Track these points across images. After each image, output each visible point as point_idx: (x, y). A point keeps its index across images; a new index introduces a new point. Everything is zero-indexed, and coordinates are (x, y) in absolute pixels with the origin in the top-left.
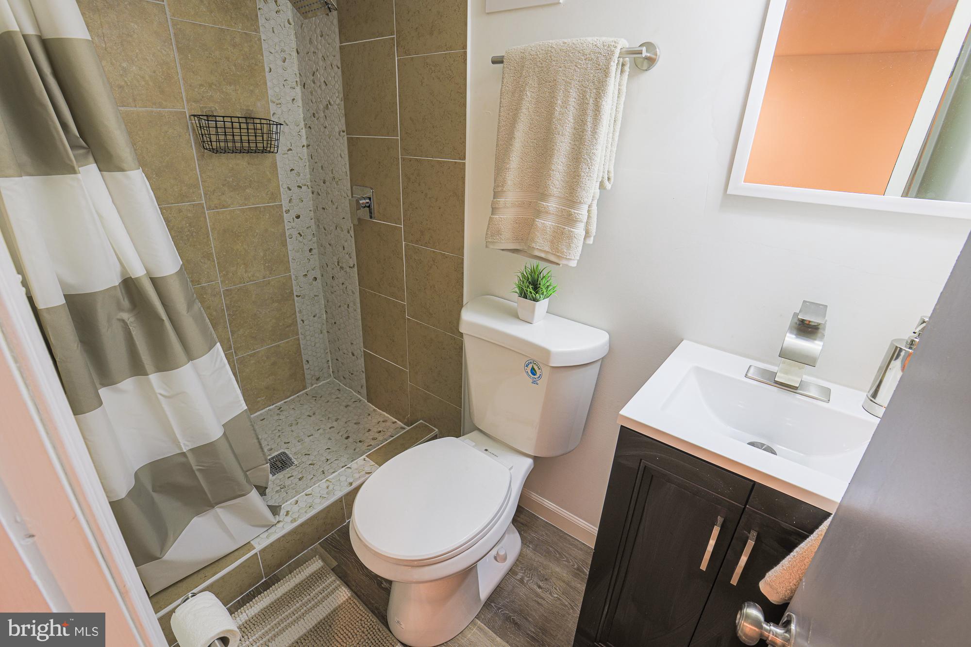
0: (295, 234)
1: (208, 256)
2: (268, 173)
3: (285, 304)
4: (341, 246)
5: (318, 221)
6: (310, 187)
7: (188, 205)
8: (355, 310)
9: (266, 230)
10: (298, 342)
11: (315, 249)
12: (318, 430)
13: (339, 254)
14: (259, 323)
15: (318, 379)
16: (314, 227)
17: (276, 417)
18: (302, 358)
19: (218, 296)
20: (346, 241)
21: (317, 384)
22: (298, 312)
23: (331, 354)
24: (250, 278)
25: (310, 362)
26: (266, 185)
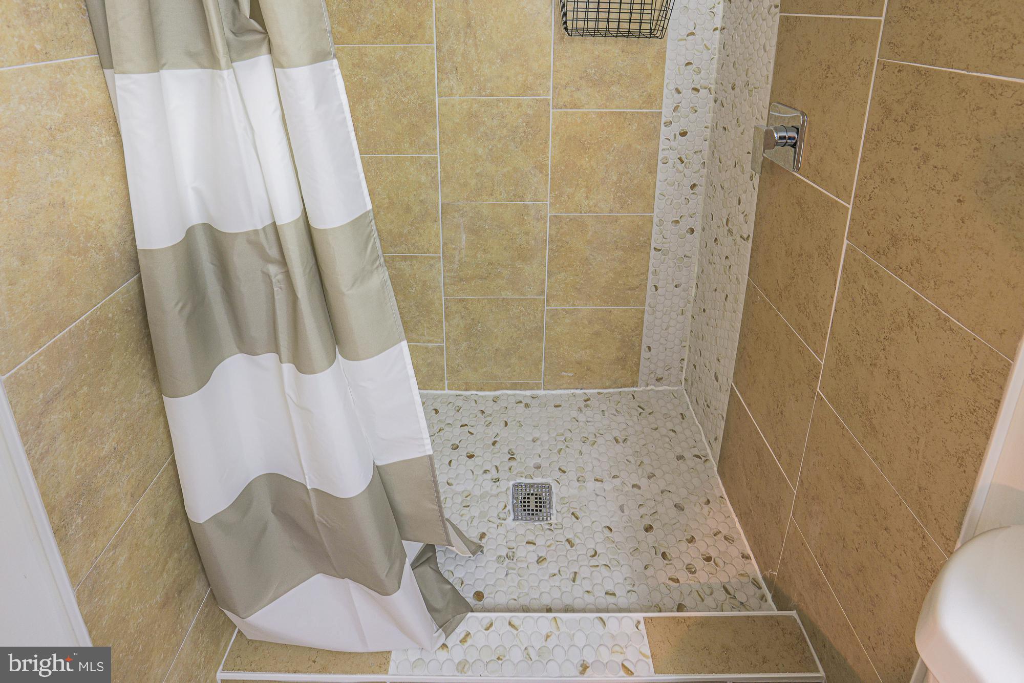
0: (673, 157)
1: (541, 167)
2: (649, 66)
3: (634, 256)
4: (736, 196)
5: (714, 146)
6: (713, 92)
7: (531, 99)
8: (735, 312)
9: (629, 146)
10: (640, 316)
11: (701, 186)
12: (614, 477)
13: (731, 208)
14: (589, 272)
15: (658, 380)
16: (706, 153)
17: (574, 414)
18: (641, 340)
19: (543, 222)
20: (745, 192)
21: (655, 385)
22: (652, 272)
23: (690, 351)
24: (590, 207)
25: (652, 350)
26: (643, 83)
